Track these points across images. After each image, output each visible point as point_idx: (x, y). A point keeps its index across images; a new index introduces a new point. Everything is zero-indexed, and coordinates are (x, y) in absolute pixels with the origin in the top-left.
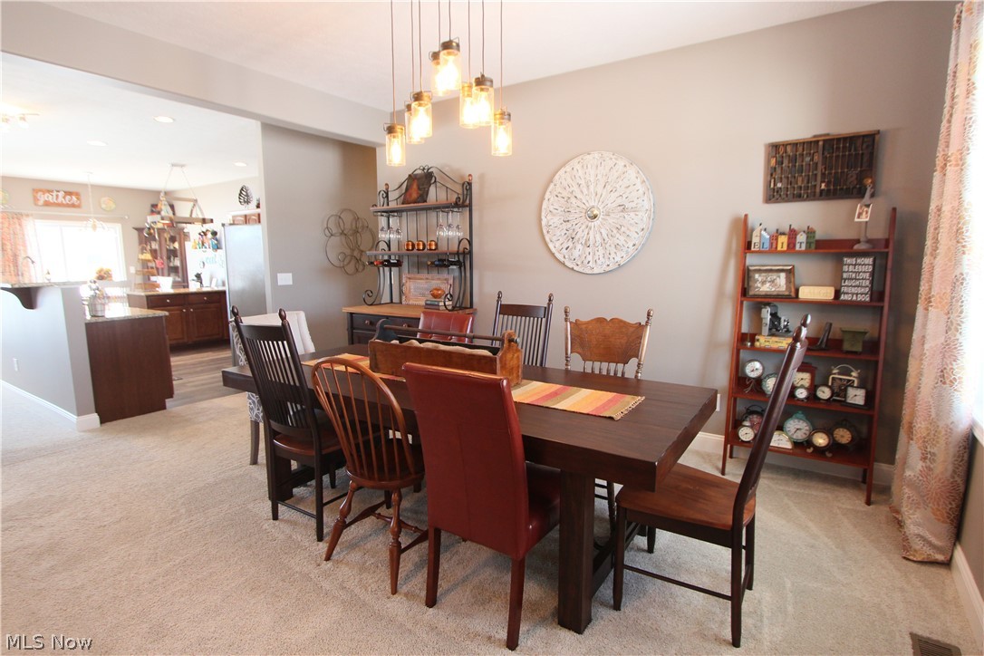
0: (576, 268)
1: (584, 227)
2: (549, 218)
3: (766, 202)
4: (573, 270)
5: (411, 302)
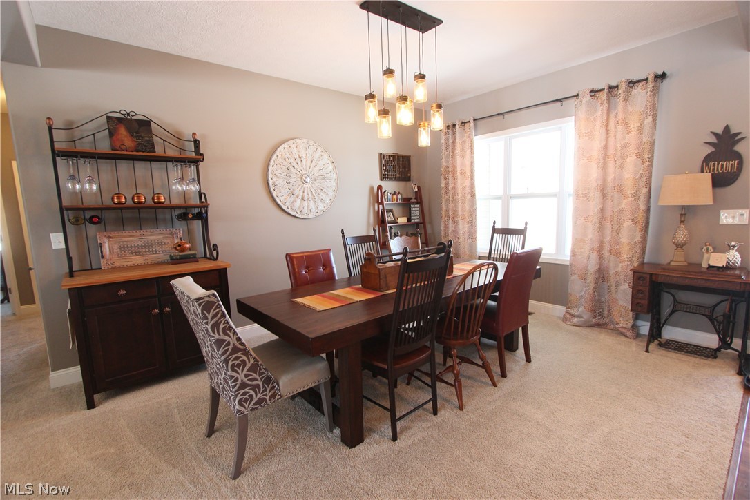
0: (297, 215)
1: (300, 187)
2: (274, 179)
3: (381, 180)
4: (295, 217)
5: (117, 264)
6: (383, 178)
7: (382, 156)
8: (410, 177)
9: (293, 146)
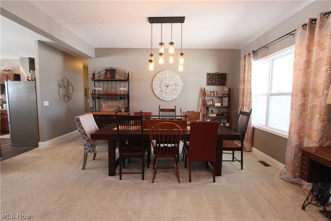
1: (165, 89)
2: (155, 86)
3: (207, 85)
4: (162, 100)
5: (105, 110)
6: (208, 84)
7: (209, 74)
8: (225, 84)
9: (164, 73)
